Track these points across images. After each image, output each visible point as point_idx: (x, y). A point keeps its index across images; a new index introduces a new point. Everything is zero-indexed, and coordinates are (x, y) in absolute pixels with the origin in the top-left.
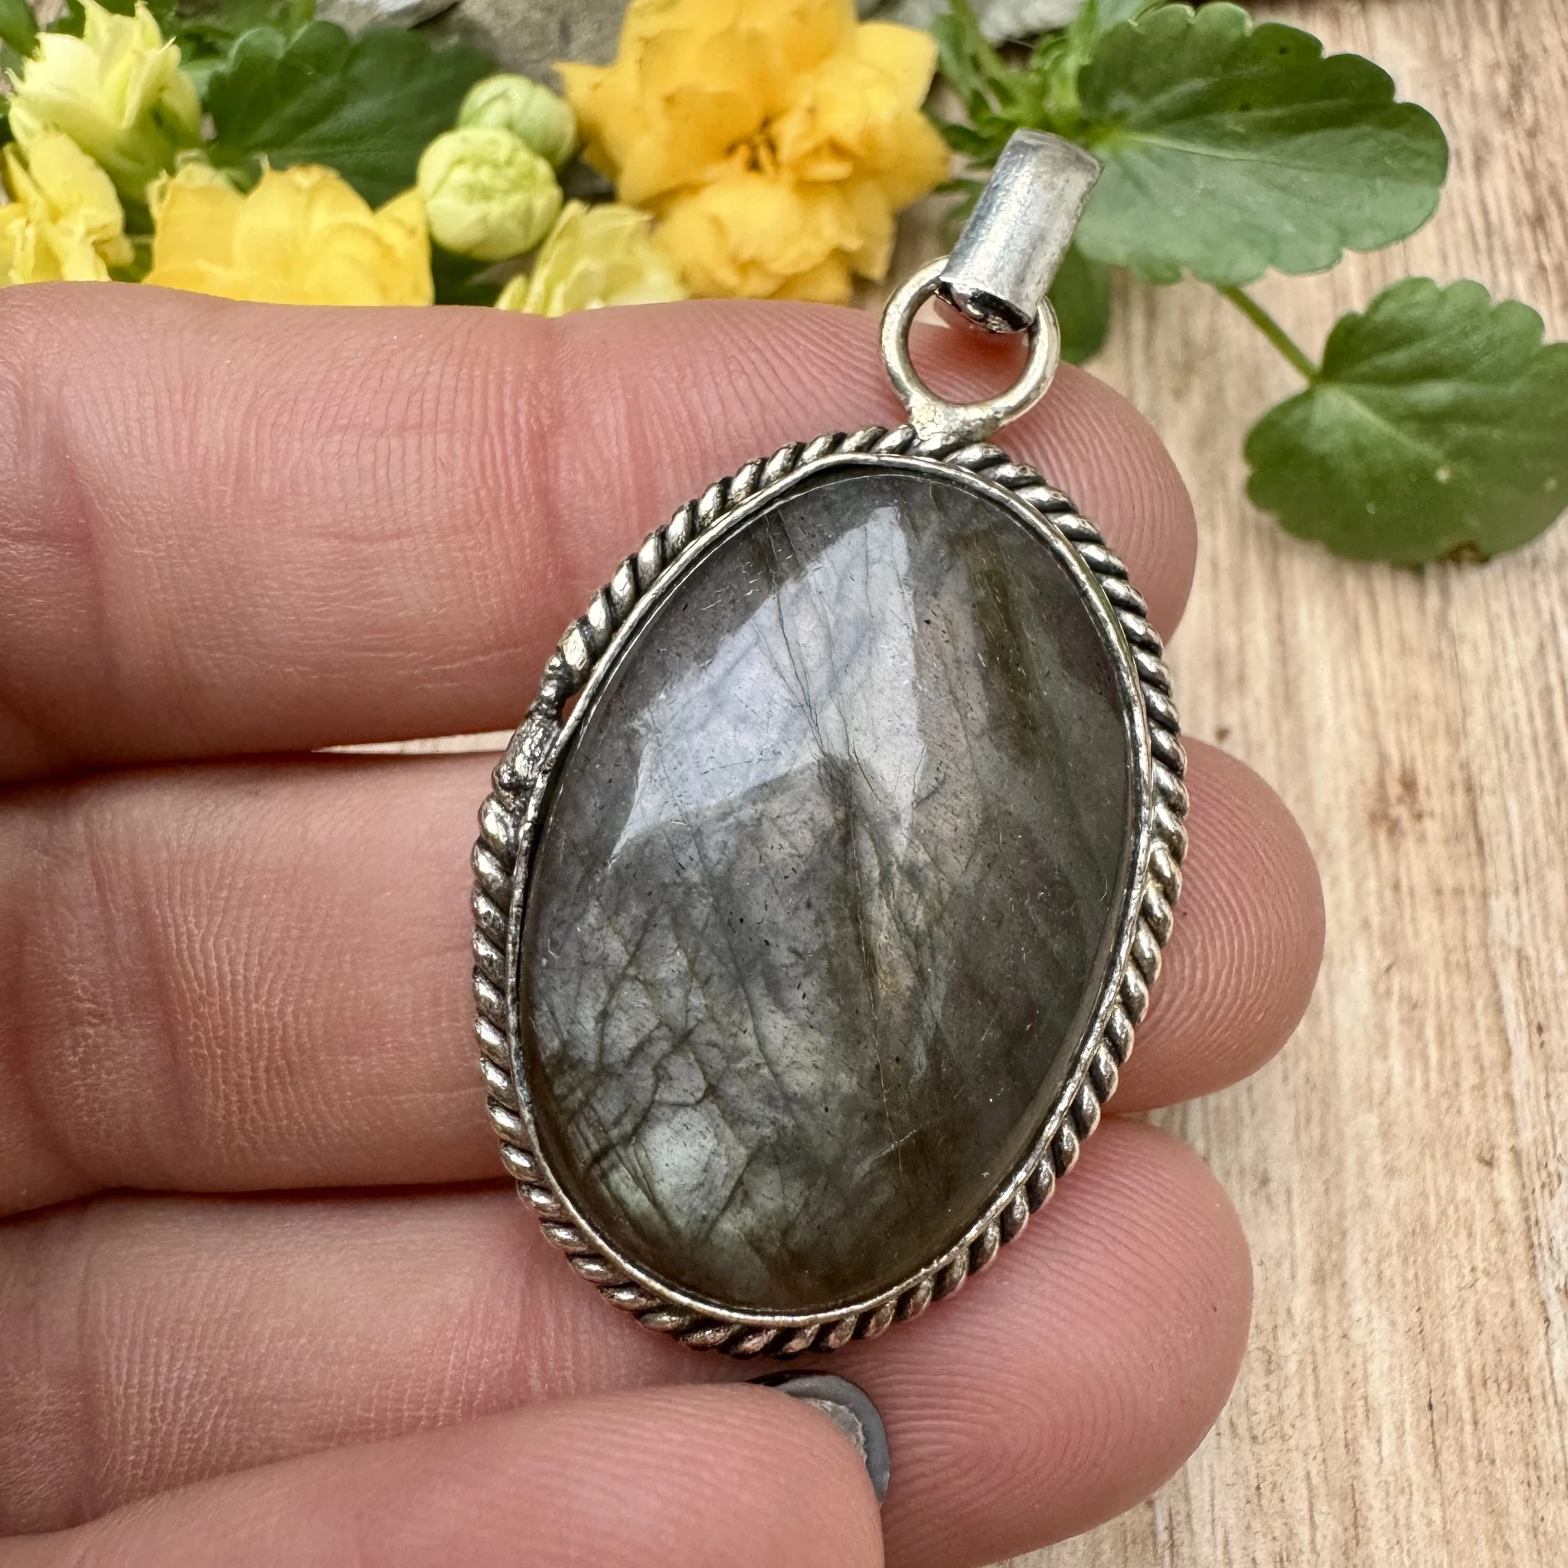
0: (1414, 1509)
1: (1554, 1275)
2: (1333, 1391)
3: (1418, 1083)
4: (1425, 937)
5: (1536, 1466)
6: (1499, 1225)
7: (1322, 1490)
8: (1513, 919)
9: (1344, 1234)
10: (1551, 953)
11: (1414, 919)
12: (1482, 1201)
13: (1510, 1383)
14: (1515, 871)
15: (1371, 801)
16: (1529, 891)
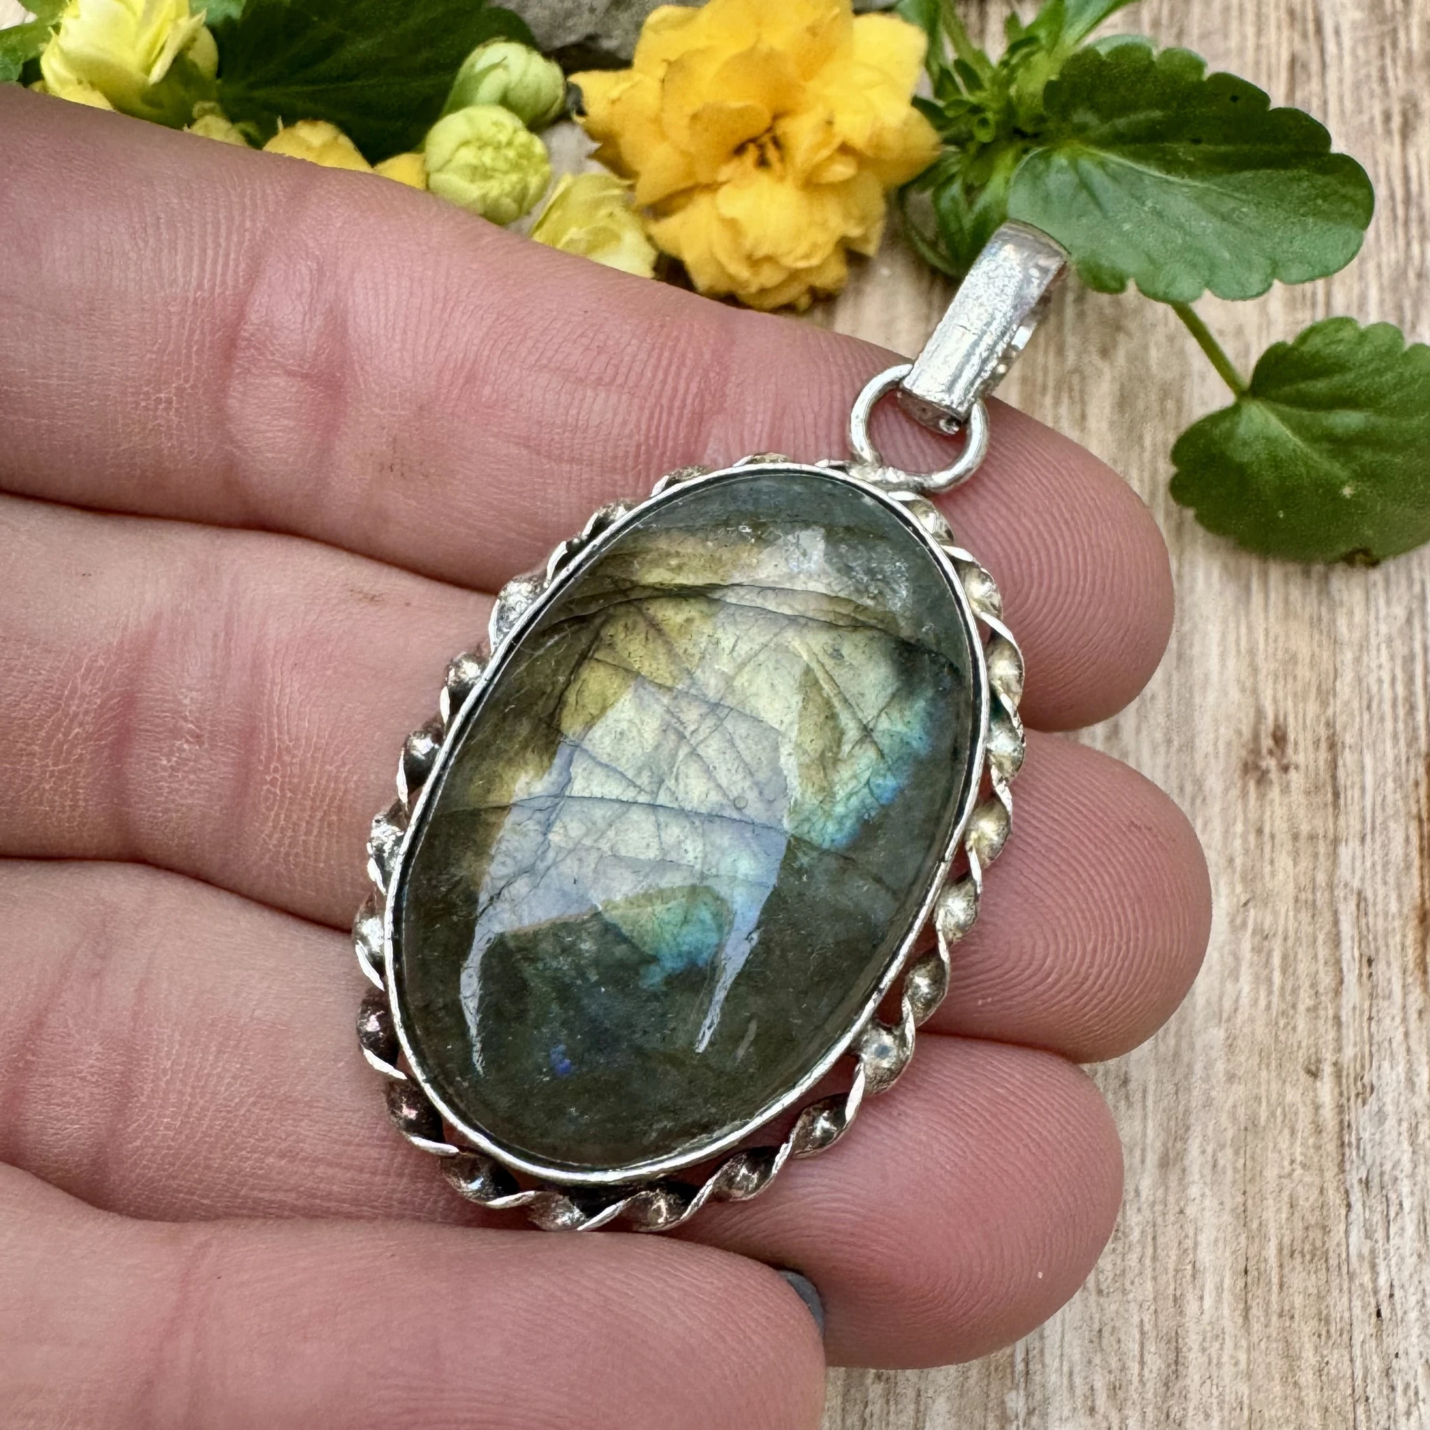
0: (1225, 1352)
1: (1358, 1168)
2: (1168, 1256)
3: (1262, 1003)
4: (1281, 876)
5: (1328, 1322)
6: (1317, 1126)
7: (1152, 1335)
8: (1358, 864)
9: (1188, 1129)
10: (1386, 896)
11: (1272, 862)
12: (1305, 1105)
13: (1313, 1255)
14: (1363, 820)
15: (1244, 753)
16: (1373, 840)
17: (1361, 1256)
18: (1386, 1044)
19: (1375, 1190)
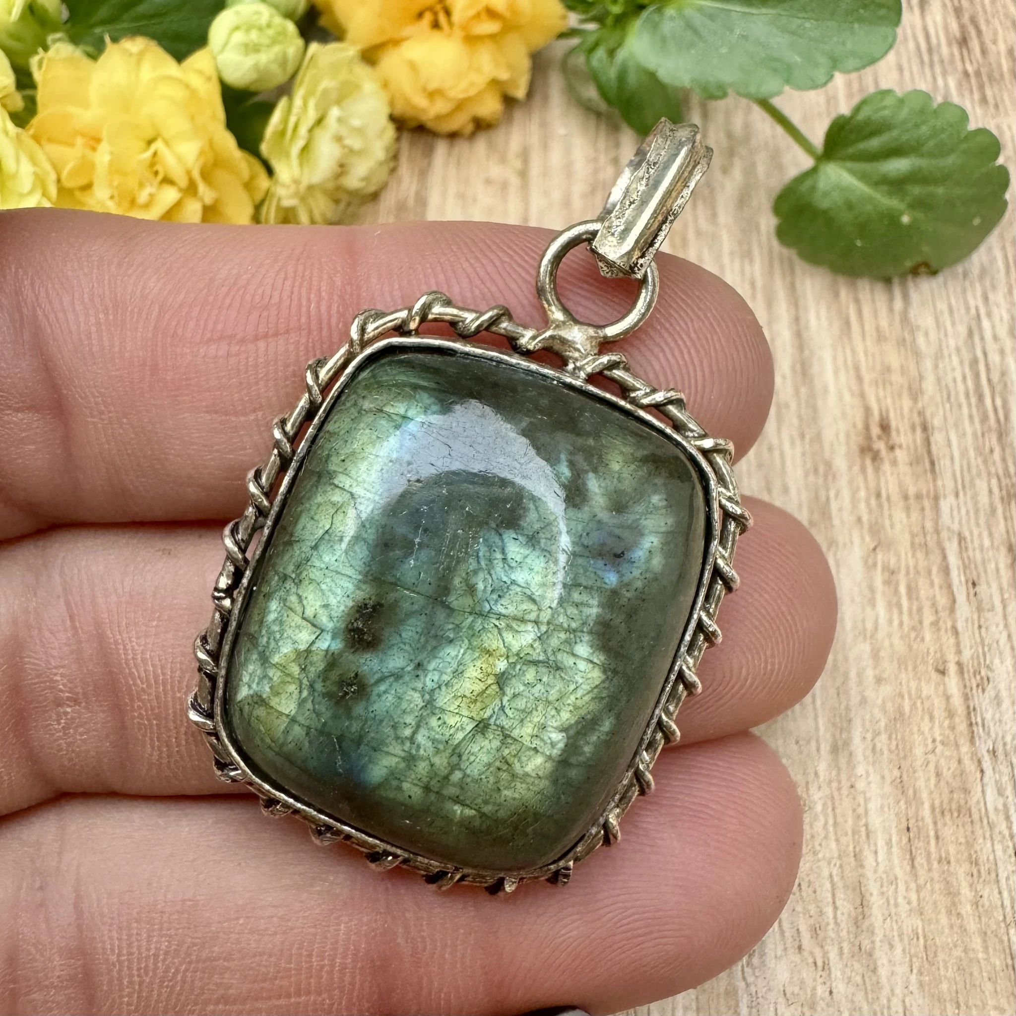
0: (900, 894)
1: (985, 742)
2: (846, 821)
3: (896, 623)
4: (898, 527)
5: (977, 864)
6: (950, 711)
7: (840, 885)
8: (955, 512)
9: (850, 721)
10: (980, 535)
11: (891, 516)
12: (938, 696)
13: (959, 812)
14: (956, 481)
15: (860, 439)
16: (965, 495)
17: (996, 809)
18: (995, 645)
19: (1001, 757)
